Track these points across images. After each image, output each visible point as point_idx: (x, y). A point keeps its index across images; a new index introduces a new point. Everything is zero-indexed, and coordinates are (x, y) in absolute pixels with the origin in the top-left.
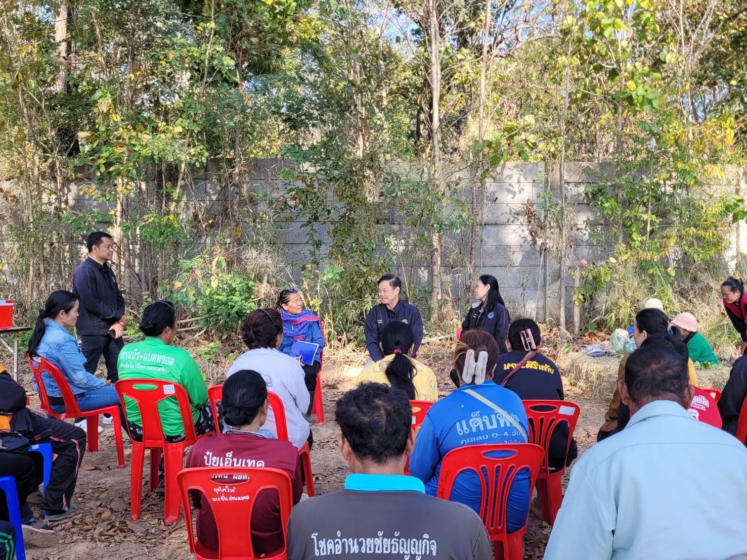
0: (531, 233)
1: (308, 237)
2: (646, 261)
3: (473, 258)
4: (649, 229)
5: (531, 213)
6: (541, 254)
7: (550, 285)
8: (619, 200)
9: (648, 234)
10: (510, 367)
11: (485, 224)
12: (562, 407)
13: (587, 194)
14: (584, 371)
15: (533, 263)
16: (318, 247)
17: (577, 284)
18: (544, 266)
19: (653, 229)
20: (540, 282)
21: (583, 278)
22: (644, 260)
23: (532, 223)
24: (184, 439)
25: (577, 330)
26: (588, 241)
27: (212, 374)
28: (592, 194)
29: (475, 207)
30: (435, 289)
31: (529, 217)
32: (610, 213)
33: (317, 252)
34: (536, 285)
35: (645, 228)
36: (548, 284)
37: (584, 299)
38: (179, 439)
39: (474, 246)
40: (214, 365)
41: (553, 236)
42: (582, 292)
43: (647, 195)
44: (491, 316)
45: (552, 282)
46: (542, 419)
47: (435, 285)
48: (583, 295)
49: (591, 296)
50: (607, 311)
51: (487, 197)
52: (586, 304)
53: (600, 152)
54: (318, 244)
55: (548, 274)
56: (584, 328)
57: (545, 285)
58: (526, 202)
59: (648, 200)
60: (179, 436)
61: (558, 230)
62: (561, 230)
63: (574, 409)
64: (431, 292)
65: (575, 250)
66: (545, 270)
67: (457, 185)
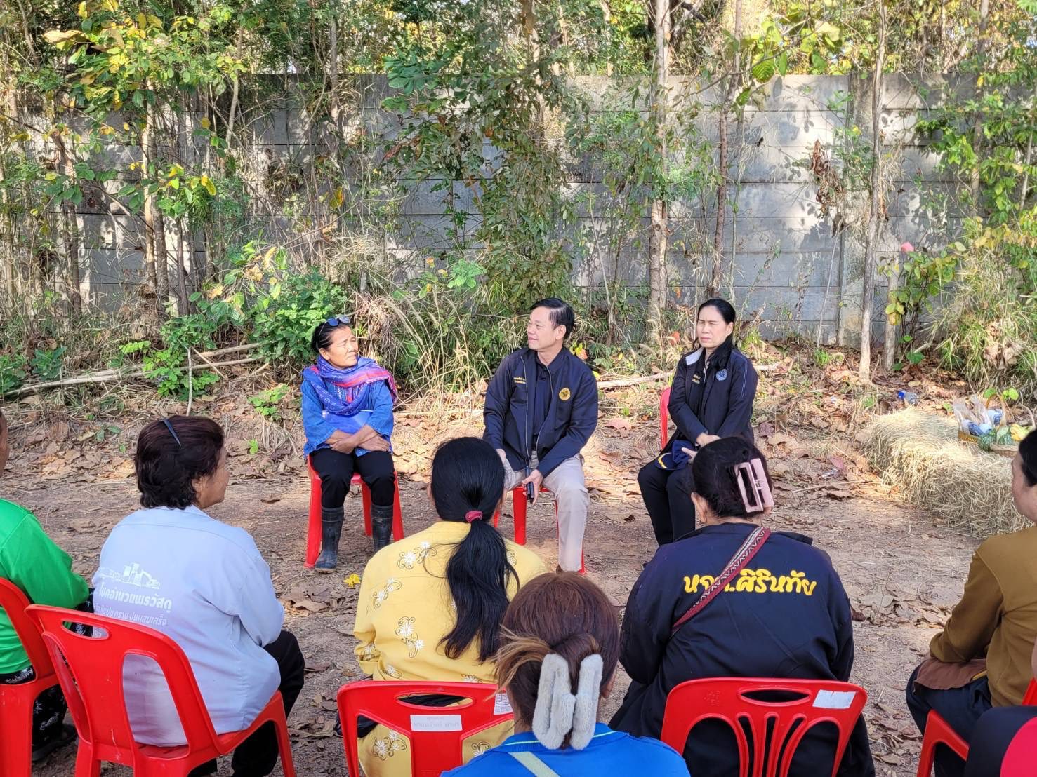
0: (819, 198)
1: (445, 206)
2: (1015, 245)
3: (719, 240)
4: (1025, 189)
5: (822, 165)
6: (834, 232)
7: (848, 284)
8: (976, 140)
9: (1023, 198)
10: (700, 586)
11: (743, 182)
12: (821, 692)
13: (919, 130)
14: (895, 453)
15: (822, 246)
16: (460, 221)
17: (894, 285)
18: (840, 253)
19: (1032, 191)
20: (832, 279)
21: (904, 276)
22: (1012, 245)
23: (823, 180)
24: (31, 677)
25: (889, 361)
26: (917, 210)
27: (271, 442)
28: (929, 129)
29: (725, 154)
30: (654, 292)
31: (817, 172)
32: (959, 162)
33: (460, 232)
34: (823, 284)
35: (1017, 189)
36: (844, 281)
37: (905, 309)
38: (20, 678)
39: (721, 220)
40: (275, 425)
41: (856, 203)
42: (902, 300)
43: (1027, 129)
44: (721, 376)
45: (852, 280)
46: (771, 721)
47: (655, 285)
48: (904, 304)
49: (917, 305)
50: (942, 335)
51: (747, 136)
52: (908, 318)
53: (945, 55)
54: (461, 219)
55: (845, 265)
56: (901, 359)
57: (839, 283)
58: (813, 145)
59: (1027, 139)
60: (18, 673)
61: (866, 193)
62: (871, 193)
63: (851, 695)
64: (648, 297)
65: (894, 225)
66: (841, 258)
67: (693, 116)
